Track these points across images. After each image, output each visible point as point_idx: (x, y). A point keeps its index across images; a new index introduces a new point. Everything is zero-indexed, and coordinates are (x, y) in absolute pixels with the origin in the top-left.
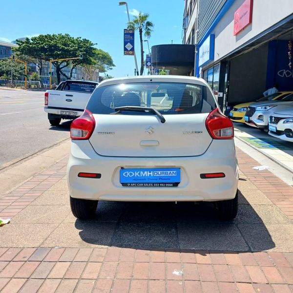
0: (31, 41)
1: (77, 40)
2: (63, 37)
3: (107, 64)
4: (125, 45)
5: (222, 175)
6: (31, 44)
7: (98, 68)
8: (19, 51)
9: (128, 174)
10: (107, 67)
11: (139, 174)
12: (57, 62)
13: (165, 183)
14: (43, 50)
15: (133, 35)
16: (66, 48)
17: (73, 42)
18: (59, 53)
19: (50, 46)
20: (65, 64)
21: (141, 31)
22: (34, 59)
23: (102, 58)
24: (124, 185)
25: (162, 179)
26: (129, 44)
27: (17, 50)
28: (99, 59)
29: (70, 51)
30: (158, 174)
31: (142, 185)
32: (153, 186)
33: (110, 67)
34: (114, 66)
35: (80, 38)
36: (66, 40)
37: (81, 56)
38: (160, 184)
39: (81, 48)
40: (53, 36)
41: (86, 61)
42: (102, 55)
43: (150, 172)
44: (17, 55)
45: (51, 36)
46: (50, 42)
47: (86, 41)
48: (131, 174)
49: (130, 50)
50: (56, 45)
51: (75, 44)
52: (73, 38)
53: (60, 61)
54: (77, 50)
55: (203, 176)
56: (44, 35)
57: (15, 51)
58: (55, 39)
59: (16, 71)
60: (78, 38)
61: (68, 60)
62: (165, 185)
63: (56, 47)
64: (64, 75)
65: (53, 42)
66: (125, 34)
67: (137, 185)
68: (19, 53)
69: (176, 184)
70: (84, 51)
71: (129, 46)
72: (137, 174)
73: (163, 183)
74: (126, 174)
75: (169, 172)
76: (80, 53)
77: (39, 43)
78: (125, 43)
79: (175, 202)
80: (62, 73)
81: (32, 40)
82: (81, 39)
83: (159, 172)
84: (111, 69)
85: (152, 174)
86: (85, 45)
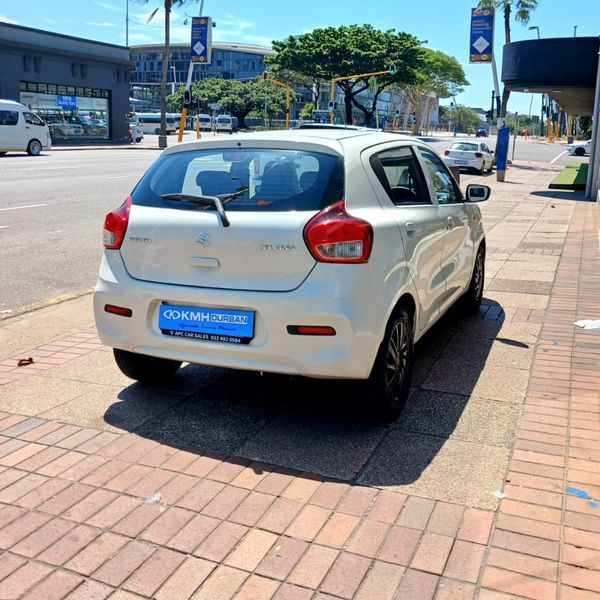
0: (299, 43)
1: (386, 35)
2: (359, 31)
3: (452, 81)
4: (472, 42)
5: (329, 331)
6: (298, 48)
7: (433, 89)
8: (276, 62)
9: (171, 314)
10: (453, 88)
11: (188, 316)
12: (347, 81)
13: (229, 337)
14: (320, 57)
15: (490, 19)
16: (363, 53)
17: (377, 40)
18: (349, 63)
19: (333, 51)
20: (363, 84)
21: (507, 11)
22: (305, 77)
23: (442, 68)
24: (166, 332)
25: (223, 328)
26: (481, 39)
27: (273, 62)
28: (435, 71)
29: (372, 59)
30: (217, 318)
31: (192, 335)
32: (209, 339)
33: (459, 87)
34: (467, 83)
35: (394, 30)
36: (365, 37)
37: (393, 68)
38: (220, 336)
39: (394, 51)
40: (340, 30)
41: (404, 78)
42: (443, 62)
43: (205, 315)
44: (273, 70)
45: (336, 30)
46: (334, 43)
47: (404, 36)
48: (176, 315)
49: (484, 52)
50: (344, 47)
51: (382, 43)
52: (379, 32)
53: (353, 78)
54: (384, 56)
55: (294, 330)
56: (323, 28)
57: (271, 64)
58: (345, 36)
59: (274, 102)
60: (389, 31)
61: (369, 77)
62: (228, 339)
63: (344, 52)
64: (361, 107)
65: (338, 42)
66: (473, 19)
67: (184, 335)
68: (276, 67)
69: (246, 341)
70: (401, 57)
71: (481, 44)
72: (184, 315)
73: (225, 336)
74: (168, 314)
75: (235, 317)
76: (392, 63)
77: (313, 45)
78: (474, 38)
79: (259, 372)
80: (355, 102)
81: (301, 40)
82: (396, 34)
83: (220, 316)
84: (461, 90)
85: (208, 317)
86: (401, 44)
